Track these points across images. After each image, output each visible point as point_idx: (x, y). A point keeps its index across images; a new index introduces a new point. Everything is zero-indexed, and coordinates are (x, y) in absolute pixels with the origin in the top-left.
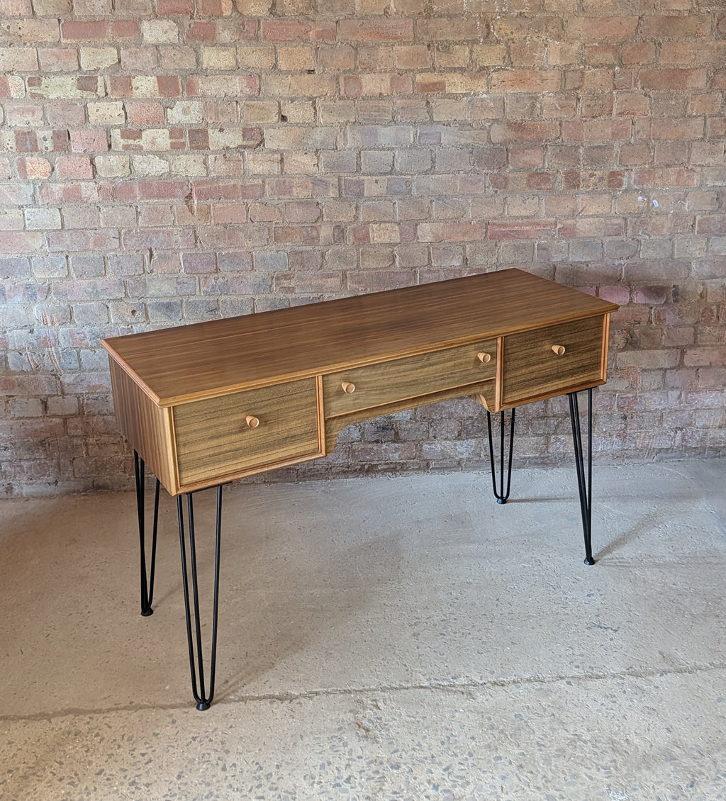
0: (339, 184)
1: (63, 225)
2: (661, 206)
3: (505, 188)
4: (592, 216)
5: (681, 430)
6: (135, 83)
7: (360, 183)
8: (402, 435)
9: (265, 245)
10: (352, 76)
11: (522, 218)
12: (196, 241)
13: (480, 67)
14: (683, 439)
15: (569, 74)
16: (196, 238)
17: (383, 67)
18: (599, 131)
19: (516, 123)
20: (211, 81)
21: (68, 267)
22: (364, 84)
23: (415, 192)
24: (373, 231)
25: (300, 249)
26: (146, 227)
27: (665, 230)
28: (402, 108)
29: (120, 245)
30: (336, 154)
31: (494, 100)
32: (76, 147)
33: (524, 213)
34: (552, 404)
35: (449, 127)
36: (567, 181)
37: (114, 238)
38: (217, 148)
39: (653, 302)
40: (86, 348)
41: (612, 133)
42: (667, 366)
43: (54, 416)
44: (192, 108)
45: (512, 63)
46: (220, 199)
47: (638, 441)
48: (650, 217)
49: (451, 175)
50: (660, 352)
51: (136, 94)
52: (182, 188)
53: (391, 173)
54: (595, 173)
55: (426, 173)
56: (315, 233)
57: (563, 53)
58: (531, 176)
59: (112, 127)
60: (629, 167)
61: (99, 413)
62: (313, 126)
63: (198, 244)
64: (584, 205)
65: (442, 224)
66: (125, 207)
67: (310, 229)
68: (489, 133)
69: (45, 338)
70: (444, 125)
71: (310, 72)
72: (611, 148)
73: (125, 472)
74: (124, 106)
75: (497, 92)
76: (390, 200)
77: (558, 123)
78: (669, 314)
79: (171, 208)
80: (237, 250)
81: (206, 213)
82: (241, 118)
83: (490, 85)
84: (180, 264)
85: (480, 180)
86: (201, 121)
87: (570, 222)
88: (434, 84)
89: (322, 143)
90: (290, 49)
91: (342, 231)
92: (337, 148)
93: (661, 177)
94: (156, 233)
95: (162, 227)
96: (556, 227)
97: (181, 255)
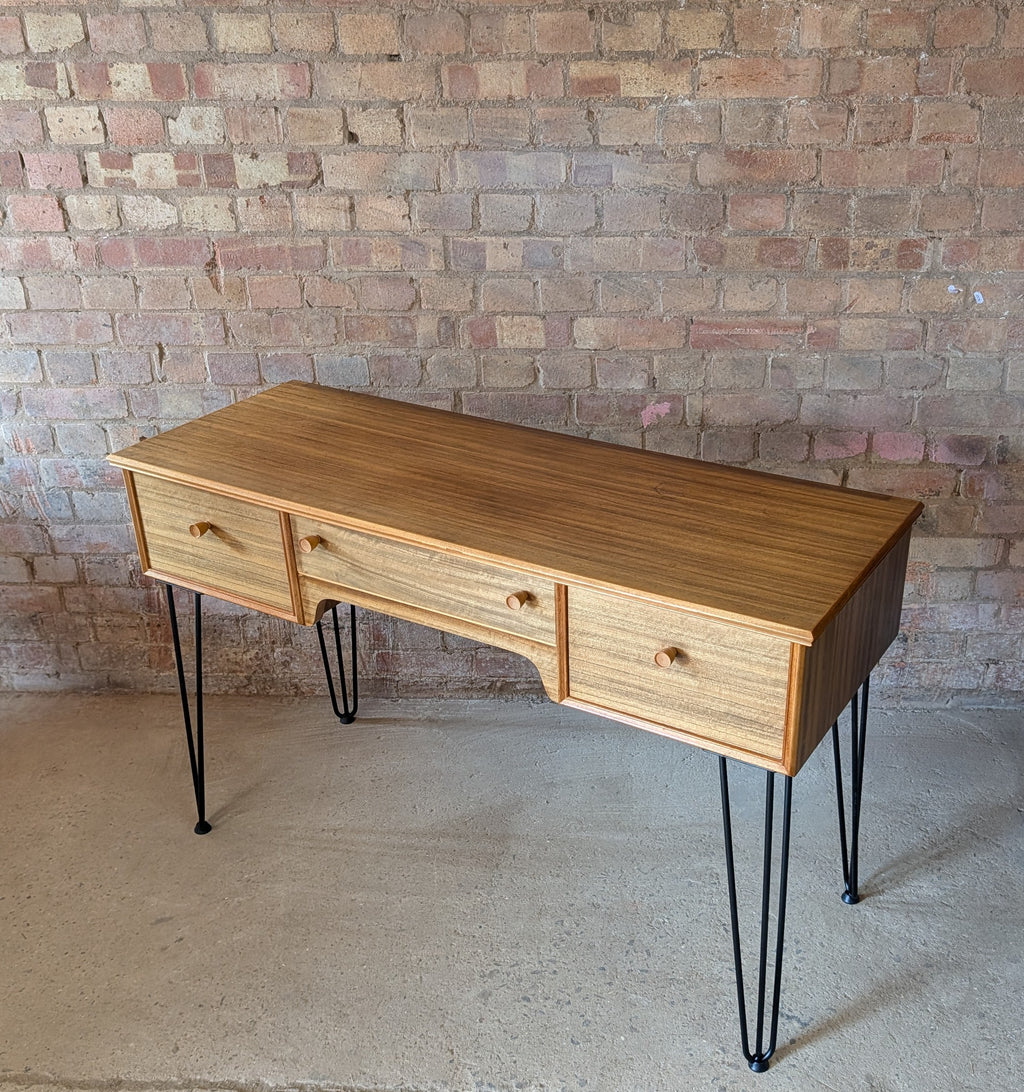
0: (445, 249)
1: (28, 303)
2: (988, 303)
3: (720, 262)
4: (867, 315)
5: (996, 664)
6: (115, 74)
7: (479, 249)
9: (332, 344)
10: (462, 64)
11: (748, 314)
12: (227, 335)
13: (680, 51)
14: (998, 678)
15: (837, 67)
16: (226, 330)
17: (513, 50)
18: (887, 169)
19: (740, 152)
20: (232, 72)
21: (42, 367)
22: (481, 80)
23: (568, 266)
24: (502, 327)
25: (387, 352)
26: (150, 311)
27: (991, 343)
28: (546, 122)
29: (115, 337)
30: (438, 198)
31: (703, 111)
32: (36, 180)
33: (751, 306)
35: (625, 157)
36: (827, 254)
37: (105, 325)
38: (249, 186)
39: (963, 462)
40: (79, 489)
41: (909, 173)
42: (979, 564)
43: (45, 583)
44: (206, 119)
45: (736, 44)
46: (259, 268)
47: (924, 675)
48: (967, 321)
49: (629, 239)
50: (970, 542)
51: (118, 93)
52: (199, 249)
53: (528, 232)
54: (876, 241)
55: (587, 233)
56: (408, 328)
57: (826, 27)
58: (766, 243)
59: (85, 148)
60: (936, 234)
61: (107, 583)
62: (400, 151)
63: (231, 339)
64: (854, 296)
65: (614, 320)
66: (116, 278)
67: (400, 321)
68: (694, 166)
69: (21, 471)
70: (617, 152)
71: (393, 58)
72: (904, 198)
73: (150, 667)
74: (100, 113)
75: (710, 96)
76: (528, 278)
77: (814, 153)
78: (989, 482)
79: (186, 280)
80: (289, 351)
81: (240, 291)
82: (285, 135)
83: (697, 86)
84: (206, 369)
85: (678, 249)
86: (222, 140)
87: (830, 323)
88: (601, 81)
89: (416, 180)
90: (358, 17)
91: (453, 326)
92: (439, 189)
93: (992, 252)
94: (167, 319)
95: (175, 310)
96: (805, 331)
97: (206, 355)
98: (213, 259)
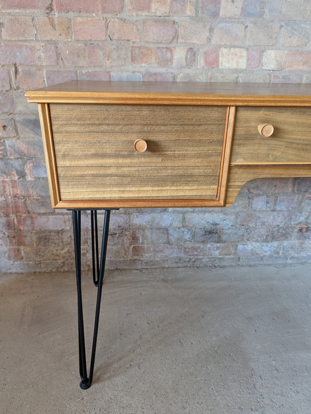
0: (197, 2)
7: (217, 2)
8: (224, 238)
9: (123, 65)
12: (58, 59)
16: (58, 55)
23: (267, 15)
24: (223, 55)
25: (155, 71)
26: (9, 41)
46: (80, 12)
56: (169, 55)
63: (60, 62)
65: (286, 52)
67: (164, 50)
79: (33, 19)
80: (96, 69)
81: (67, 28)
84: (44, 81)
91: (194, 54)
94: (21, 47)
95: (25, 41)
97: (45, 72)
98: (51, 4)
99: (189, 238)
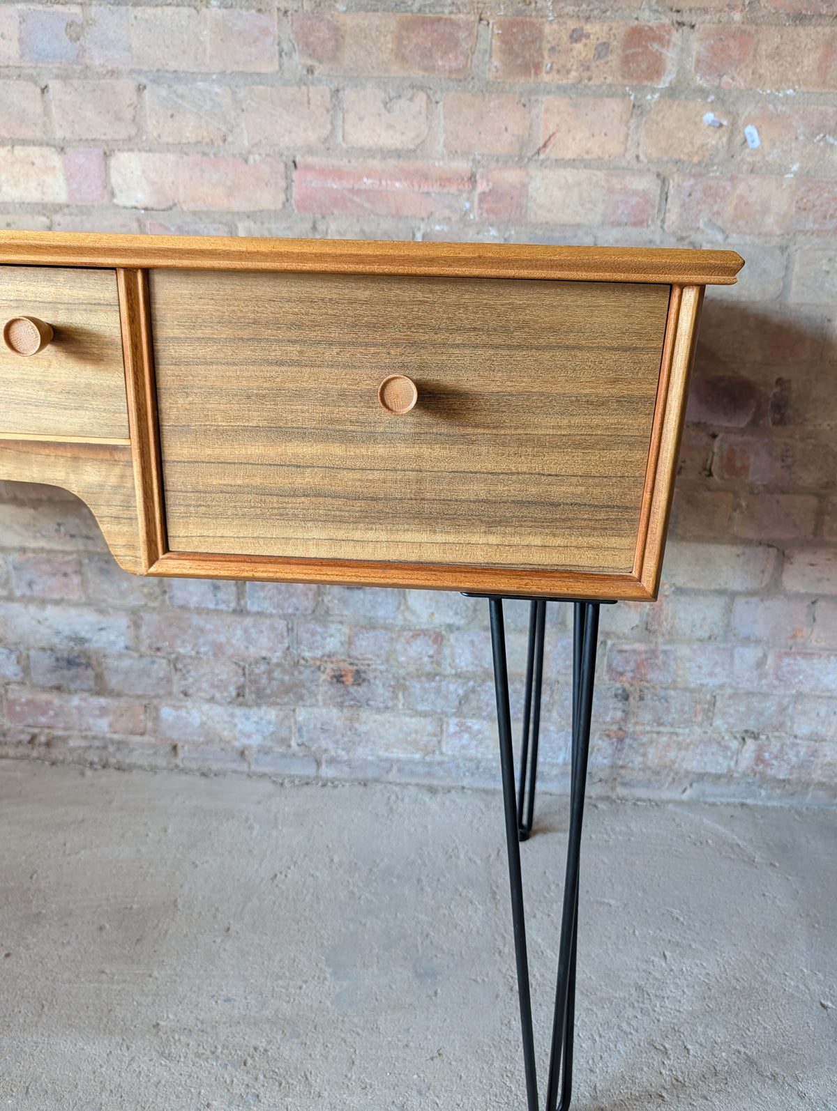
2: (767, 147)
3: (334, 58)
4: (571, 163)
5: (756, 738)
8: (114, 682)
11: (386, 153)
14: (759, 759)
23: (94, 58)
27: (770, 220)
33: (389, 139)
34: (452, 647)
36: (509, 50)
39: (718, 420)
42: (738, 586)
47: (651, 750)
48: (733, 179)
50: (725, 550)
54: (588, 28)
58: (407, 27)
60: (686, 18)
64: (552, 128)
65: (172, 157)
76: (33, 78)
78: (757, 454)
85: (265, 32)
87: (512, 176)
93: (776, 55)
96: (474, 188)
99: (15, 675)
